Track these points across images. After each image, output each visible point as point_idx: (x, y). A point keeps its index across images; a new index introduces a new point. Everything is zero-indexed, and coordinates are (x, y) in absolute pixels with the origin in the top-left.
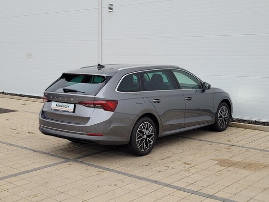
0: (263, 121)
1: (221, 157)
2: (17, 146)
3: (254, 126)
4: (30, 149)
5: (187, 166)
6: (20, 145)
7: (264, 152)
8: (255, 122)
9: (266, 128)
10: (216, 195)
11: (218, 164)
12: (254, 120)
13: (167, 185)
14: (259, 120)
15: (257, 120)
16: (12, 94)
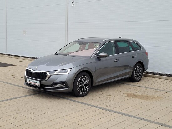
0: (162, 73)
1: (129, 93)
2: (12, 85)
3: (155, 76)
4: (20, 86)
5: (109, 97)
6: (15, 84)
7: (156, 90)
8: (157, 74)
9: (162, 77)
10: (120, 112)
11: (127, 96)
12: (157, 72)
13: (94, 106)
14: (159, 73)
15: (158, 72)
16: (14, 56)
